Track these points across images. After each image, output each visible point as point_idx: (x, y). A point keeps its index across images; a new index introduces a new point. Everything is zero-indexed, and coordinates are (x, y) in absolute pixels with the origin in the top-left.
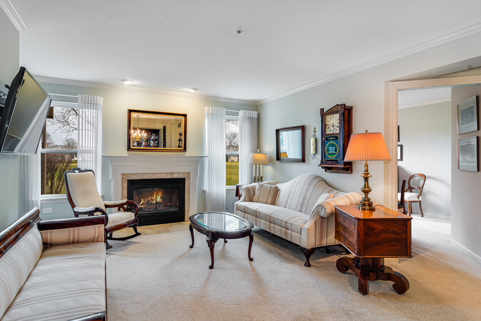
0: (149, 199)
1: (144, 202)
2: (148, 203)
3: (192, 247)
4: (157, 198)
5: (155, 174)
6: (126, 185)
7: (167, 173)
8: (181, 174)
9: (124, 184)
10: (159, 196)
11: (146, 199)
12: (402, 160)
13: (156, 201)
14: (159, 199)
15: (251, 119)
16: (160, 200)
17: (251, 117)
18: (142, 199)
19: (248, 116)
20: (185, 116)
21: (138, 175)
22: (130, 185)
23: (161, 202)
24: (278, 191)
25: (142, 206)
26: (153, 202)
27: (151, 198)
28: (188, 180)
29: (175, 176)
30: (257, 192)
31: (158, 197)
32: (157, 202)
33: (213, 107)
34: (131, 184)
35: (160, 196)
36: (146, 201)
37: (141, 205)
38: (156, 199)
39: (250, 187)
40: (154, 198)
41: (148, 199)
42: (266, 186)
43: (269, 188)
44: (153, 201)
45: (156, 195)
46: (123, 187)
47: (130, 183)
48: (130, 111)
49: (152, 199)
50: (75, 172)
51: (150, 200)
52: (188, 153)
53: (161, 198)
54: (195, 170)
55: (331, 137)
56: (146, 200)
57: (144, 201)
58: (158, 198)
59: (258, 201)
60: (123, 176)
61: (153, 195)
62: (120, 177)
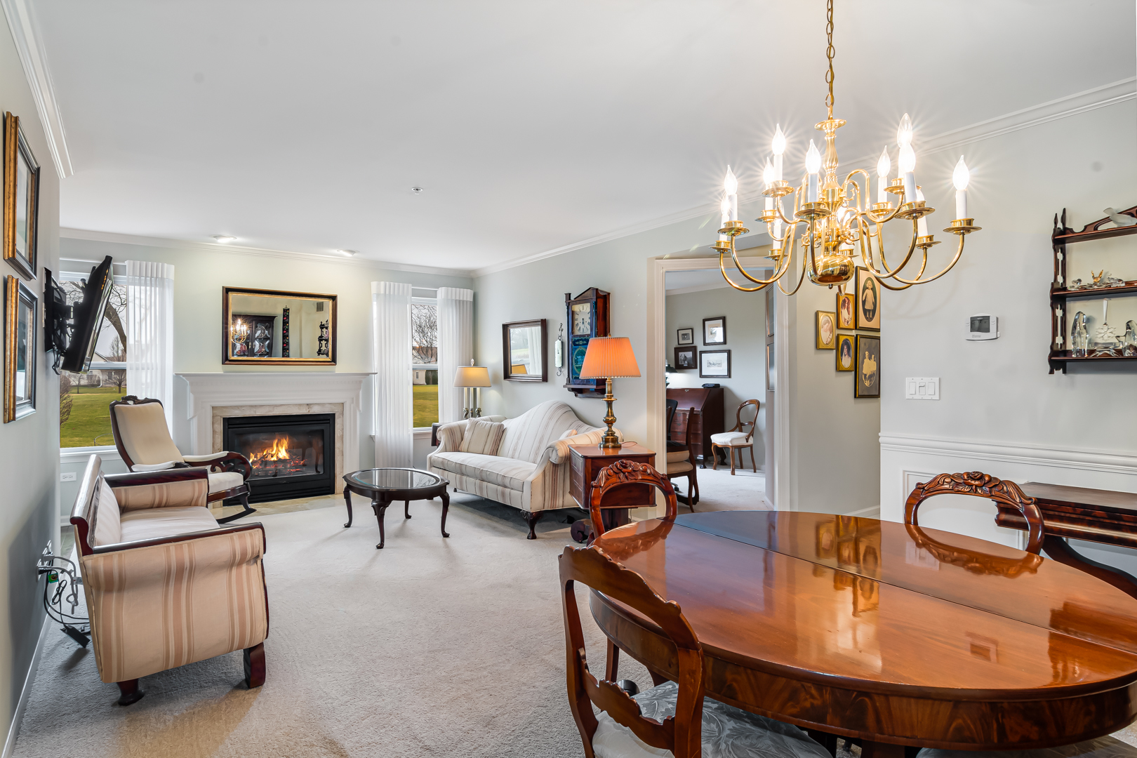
0: (265, 453)
2: (264, 462)
3: (348, 526)
5: (276, 406)
6: (220, 427)
7: (300, 405)
8: (327, 405)
9: (216, 426)
10: (284, 448)
11: (258, 453)
12: (730, 377)
13: (277, 457)
14: (283, 454)
15: (460, 303)
16: (285, 456)
17: (460, 301)
18: (252, 454)
19: (454, 298)
20: (334, 298)
21: (242, 408)
22: (229, 428)
23: (288, 458)
24: (503, 432)
26: (272, 459)
27: (267, 452)
28: (340, 417)
29: (316, 410)
30: (467, 435)
31: (280, 448)
32: (280, 460)
33: (387, 283)
34: (230, 426)
35: (286, 447)
36: (259, 458)
38: (277, 454)
39: (455, 427)
40: (274, 452)
41: (262, 453)
42: (483, 423)
43: (488, 426)
44: (272, 457)
45: (277, 446)
46: (214, 432)
47: (229, 425)
48: (227, 291)
49: (269, 453)
50: (128, 404)
52: (342, 367)
53: (286, 450)
54: (353, 399)
55: (581, 340)
56: (258, 456)
57: (255, 457)
58: (280, 451)
59: (470, 450)
60: (215, 412)
61: (272, 446)
62: (209, 413)
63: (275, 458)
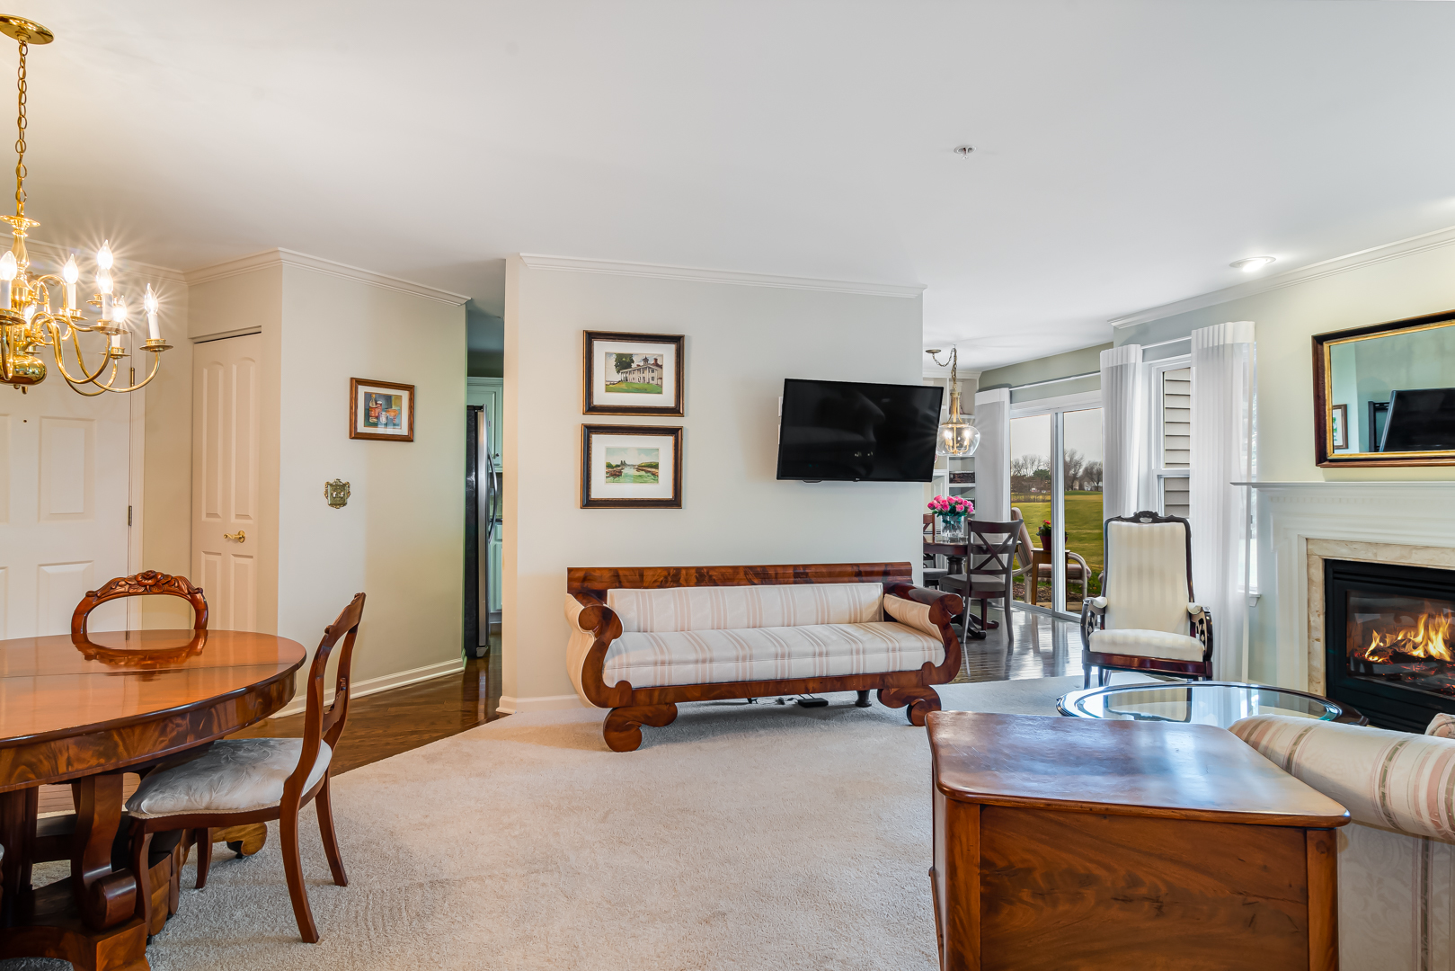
0: (1399, 638)
1: (1382, 644)
2: (1400, 657)
4: (1429, 639)
5: (1416, 548)
6: (1318, 574)
9: (1312, 570)
10: (1440, 636)
11: (1387, 635)
13: (1426, 652)
14: (1438, 648)
16: (1444, 653)
18: (1375, 634)
21: (1355, 546)
22: (1335, 578)
23: (1448, 659)
25: (1376, 658)
26: (1415, 653)
27: (1405, 636)
31: (1432, 634)
32: (1429, 658)
34: (1337, 575)
35: (1444, 634)
36: (1388, 645)
37: (1373, 653)
38: (1427, 645)
40: (1419, 639)
41: (1394, 637)
44: (1415, 647)
45: (1426, 628)
46: (1309, 581)
47: (1335, 572)
48: (1321, 340)
49: (1410, 640)
51: (1402, 640)
53: (1445, 642)
56: (1387, 640)
57: (1382, 640)
58: (1434, 639)
60: (1309, 546)
61: (1415, 627)
62: (1297, 552)
63: (1419, 653)
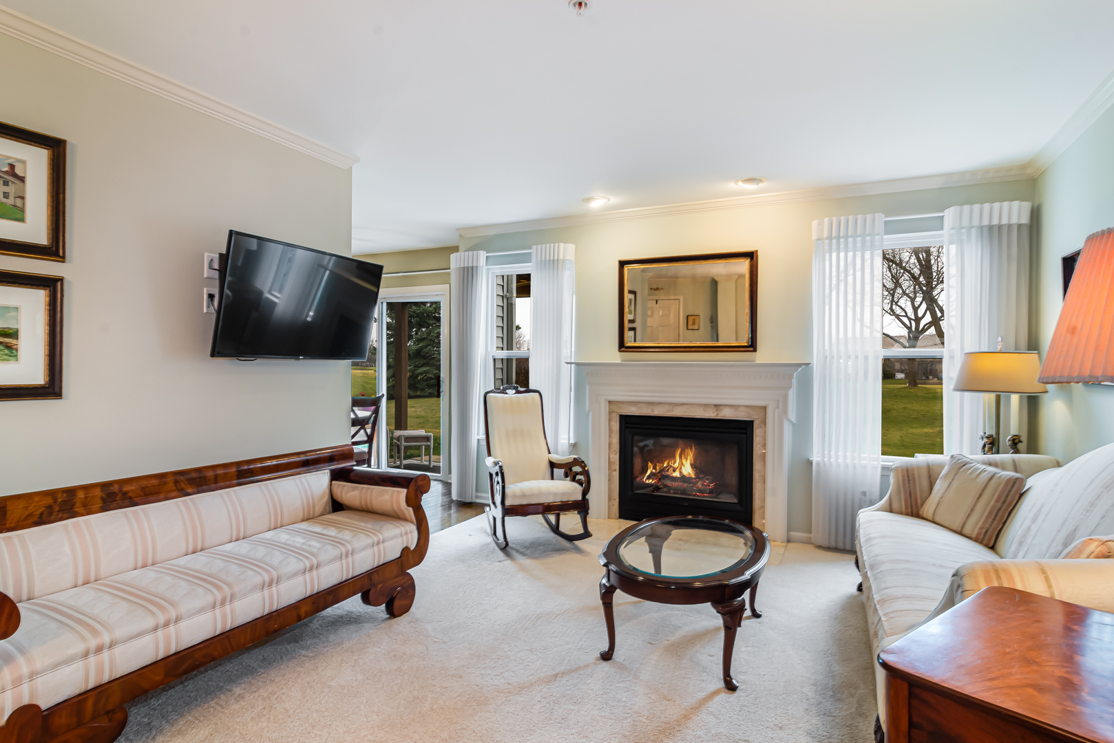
0: (665, 466)
1: (654, 471)
2: (662, 476)
4: (682, 464)
5: (677, 404)
6: (616, 426)
7: (706, 405)
8: (742, 409)
9: (612, 423)
10: (689, 461)
11: (658, 464)
13: (681, 472)
14: (688, 470)
15: (994, 233)
16: (691, 472)
17: (1000, 227)
18: (650, 464)
19: (976, 222)
20: (751, 256)
21: (640, 405)
22: (626, 427)
23: (693, 476)
24: (1021, 495)
25: (651, 481)
26: (674, 475)
27: (668, 464)
28: (761, 427)
29: (727, 414)
30: (939, 486)
31: (684, 461)
32: (683, 478)
33: (842, 218)
34: (627, 425)
35: (691, 461)
36: (658, 471)
37: (649, 478)
38: (681, 468)
39: (919, 468)
40: (676, 465)
41: (662, 465)
42: (977, 469)
43: (984, 477)
44: (674, 471)
45: (680, 458)
46: (610, 430)
47: (626, 423)
48: (622, 264)
49: (671, 466)
50: (507, 393)
51: (666, 467)
52: (763, 355)
53: (691, 465)
54: (778, 401)
56: (658, 468)
57: (654, 468)
58: (683, 466)
59: (938, 518)
60: (611, 407)
61: (674, 457)
62: (604, 409)
63: (677, 474)
